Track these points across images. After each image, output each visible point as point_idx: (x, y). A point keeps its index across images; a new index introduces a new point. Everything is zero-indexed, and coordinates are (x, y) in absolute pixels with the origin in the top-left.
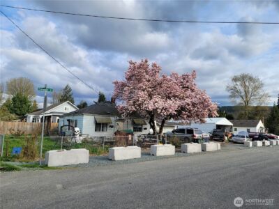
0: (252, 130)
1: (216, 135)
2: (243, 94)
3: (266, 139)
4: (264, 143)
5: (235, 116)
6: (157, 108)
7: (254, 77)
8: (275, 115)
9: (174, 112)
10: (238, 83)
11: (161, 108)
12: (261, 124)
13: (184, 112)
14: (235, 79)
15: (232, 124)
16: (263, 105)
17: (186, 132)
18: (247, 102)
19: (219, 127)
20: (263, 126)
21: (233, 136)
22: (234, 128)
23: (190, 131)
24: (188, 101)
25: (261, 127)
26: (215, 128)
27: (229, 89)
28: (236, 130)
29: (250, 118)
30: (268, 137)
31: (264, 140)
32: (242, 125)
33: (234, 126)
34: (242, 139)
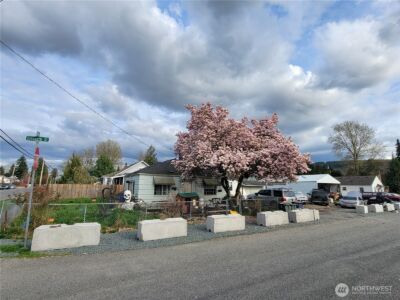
0: (366, 189)
1: (317, 198)
2: (350, 145)
3: (389, 202)
4: (385, 207)
5: (343, 172)
6: (222, 163)
7: (361, 124)
8: (396, 169)
9: (245, 167)
10: (343, 133)
11: (227, 161)
12: (377, 181)
13: (259, 167)
14: (338, 128)
15: (339, 182)
16: (377, 158)
17: (272, 193)
18: (356, 155)
19: (321, 186)
20: (381, 184)
21: (341, 197)
22: (342, 187)
23: (279, 193)
24: (265, 151)
25: (378, 185)
26: (317, 187)
27: (331, 139)
28: (345, 189)
29: (362, 174)
30: (390, 198)
31: (385, 203)
32: (352, 183)
33: (342, 184)
34: (353, 201)
